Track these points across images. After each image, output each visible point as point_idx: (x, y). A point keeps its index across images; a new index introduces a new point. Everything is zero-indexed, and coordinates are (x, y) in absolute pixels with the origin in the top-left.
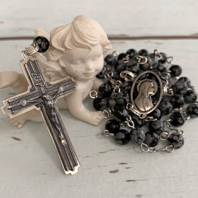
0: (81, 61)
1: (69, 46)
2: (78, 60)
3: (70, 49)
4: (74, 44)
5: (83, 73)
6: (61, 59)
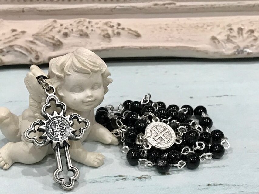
0: (80, 88)
1: (69, 71)
2: (77, 87)
3: (70, 75)
4: (74, 69)
5: (82, 102)
6: (59, 87)
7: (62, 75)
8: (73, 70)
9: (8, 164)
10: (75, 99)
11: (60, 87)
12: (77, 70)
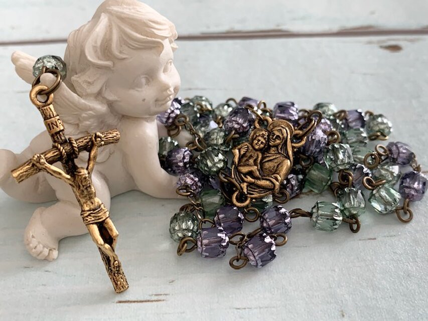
1: (121, 52)
4: (131, 45)
6: (105, 86)
7: (108, 63)
12: (136, 46)
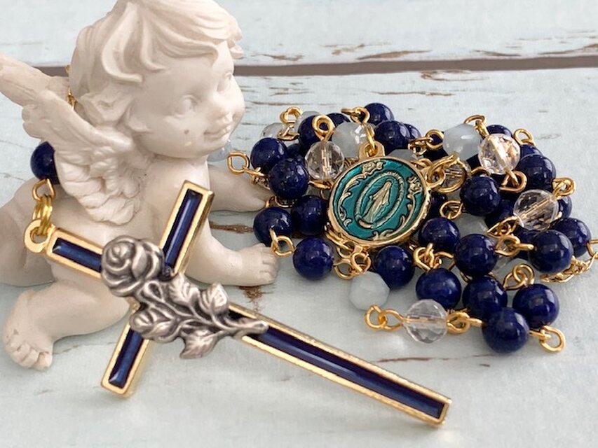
0: (191, 98)
1: (154, 61)
3: (158, 70)
4: (168, 50)
5: (206, 133)
6: (129, 110)
8: (166, 54)
9: (48, 353)
10: (186, 132)
11: (131, 109)
12: (177, 52)
